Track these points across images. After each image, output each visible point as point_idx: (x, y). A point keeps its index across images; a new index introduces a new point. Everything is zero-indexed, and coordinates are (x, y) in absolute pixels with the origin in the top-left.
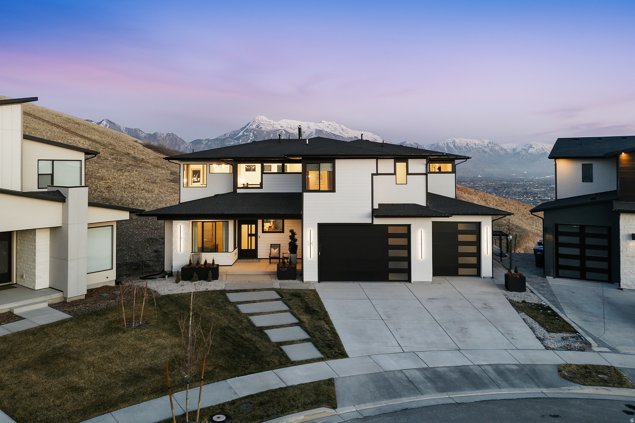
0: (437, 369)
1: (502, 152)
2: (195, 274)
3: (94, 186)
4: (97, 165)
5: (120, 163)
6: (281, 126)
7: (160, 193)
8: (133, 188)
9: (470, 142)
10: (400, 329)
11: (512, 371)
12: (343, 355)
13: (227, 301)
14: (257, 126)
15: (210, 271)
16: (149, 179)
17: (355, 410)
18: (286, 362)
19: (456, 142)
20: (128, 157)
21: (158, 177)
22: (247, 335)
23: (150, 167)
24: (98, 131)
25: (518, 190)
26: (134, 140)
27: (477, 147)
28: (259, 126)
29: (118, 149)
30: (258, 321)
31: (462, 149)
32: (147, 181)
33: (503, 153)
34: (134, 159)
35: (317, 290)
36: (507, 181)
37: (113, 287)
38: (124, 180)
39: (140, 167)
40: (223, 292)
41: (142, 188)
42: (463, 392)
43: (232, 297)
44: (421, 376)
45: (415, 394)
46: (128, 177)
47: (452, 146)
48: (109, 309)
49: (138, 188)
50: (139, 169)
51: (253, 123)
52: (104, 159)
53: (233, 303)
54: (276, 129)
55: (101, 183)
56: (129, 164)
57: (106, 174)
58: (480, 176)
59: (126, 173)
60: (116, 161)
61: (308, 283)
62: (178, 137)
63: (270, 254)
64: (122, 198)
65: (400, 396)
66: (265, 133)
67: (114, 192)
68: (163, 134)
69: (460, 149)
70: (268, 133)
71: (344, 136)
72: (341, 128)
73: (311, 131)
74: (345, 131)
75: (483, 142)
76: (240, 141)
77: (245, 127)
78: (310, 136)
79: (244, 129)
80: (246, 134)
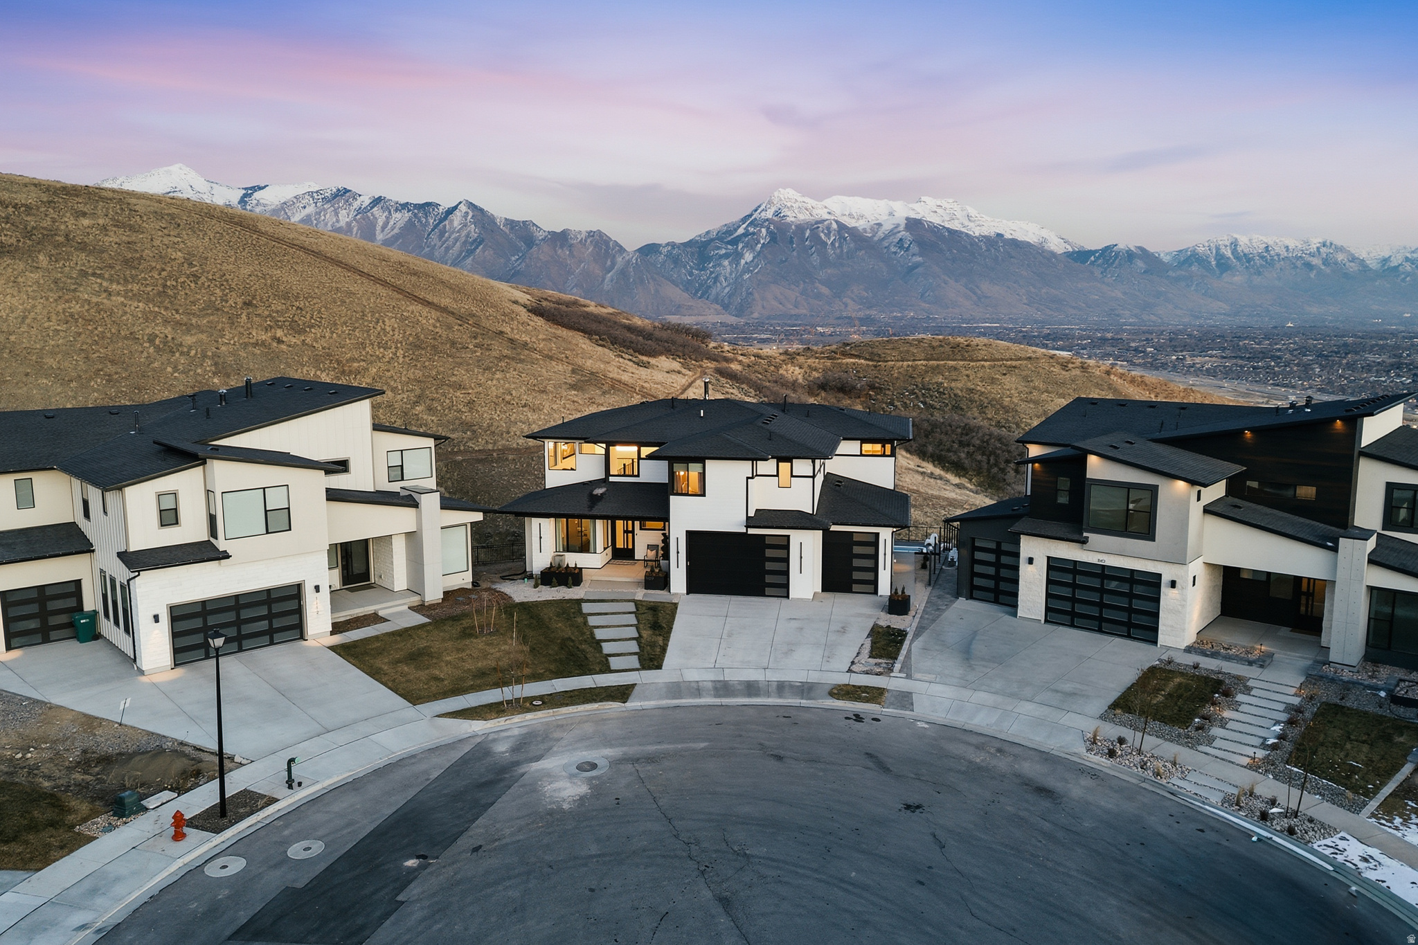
0: (730, 681)
1: (1353, 267)
2: (554, 580)
3: (447, 401)
4: (450, 360)
5: (487, 354)
6: (829, 211)
7: (553, 412)
8: (509, 403)
9: (1275, 242)
12: (659, 666)
13: (579, 611)
14: (777, 214)
15: (570, 578)
16: (535, 385)
17: (641, 704)
18: (606, 669)
19: (1241, 243)
20: (501, 340)
21: (550, 379)
22: (584, 646)
23: (537, 359)
25: (1378, 358)
26: (513, 300)
27: (1290, 255)
28: (780, 213)
29: (484, 325)
30: (599, 634)
31: (1254, 260)
32: (531, 389)
33: (1356, 268)
34: (511, 343)
36: (1354, 336)
37: (469, 589)
38: (494, 388)
39: (521, 361)
40: (579, 602)
41: (523, 402)
43: (586, 607)
44: (711, 686)
45: (693, 697)
46: (502, 382)
47: (1229, 253)
48: (465, 615)
49: (517, 404)
50: (520, 365)
51: (769, 206)
52: (461, 348)
53: (585, 614)
54: (817, 218)
55: (458, 394)
56: (503, 355)
57: (465, 377)
58: (1290, 325)
59: (499, 375)
60: (480, 351)
61: (676, 594)
62: (610, 238)
63: (646, 555)
64: (491, 422)
65: (681, 697)
66: (793, 227)
67: (479, 411)
68: (580, 232)
69: (1249, 260)
70: (801, 228)
71: (972, 233)
72: (965, 213)
73: (896, 222)
74: (974, 221)
75: (1307, 242)
76: (740, 246)
77: (751, 215)
78: (892, 232)
79: (749, 219)
80: (751, 230)
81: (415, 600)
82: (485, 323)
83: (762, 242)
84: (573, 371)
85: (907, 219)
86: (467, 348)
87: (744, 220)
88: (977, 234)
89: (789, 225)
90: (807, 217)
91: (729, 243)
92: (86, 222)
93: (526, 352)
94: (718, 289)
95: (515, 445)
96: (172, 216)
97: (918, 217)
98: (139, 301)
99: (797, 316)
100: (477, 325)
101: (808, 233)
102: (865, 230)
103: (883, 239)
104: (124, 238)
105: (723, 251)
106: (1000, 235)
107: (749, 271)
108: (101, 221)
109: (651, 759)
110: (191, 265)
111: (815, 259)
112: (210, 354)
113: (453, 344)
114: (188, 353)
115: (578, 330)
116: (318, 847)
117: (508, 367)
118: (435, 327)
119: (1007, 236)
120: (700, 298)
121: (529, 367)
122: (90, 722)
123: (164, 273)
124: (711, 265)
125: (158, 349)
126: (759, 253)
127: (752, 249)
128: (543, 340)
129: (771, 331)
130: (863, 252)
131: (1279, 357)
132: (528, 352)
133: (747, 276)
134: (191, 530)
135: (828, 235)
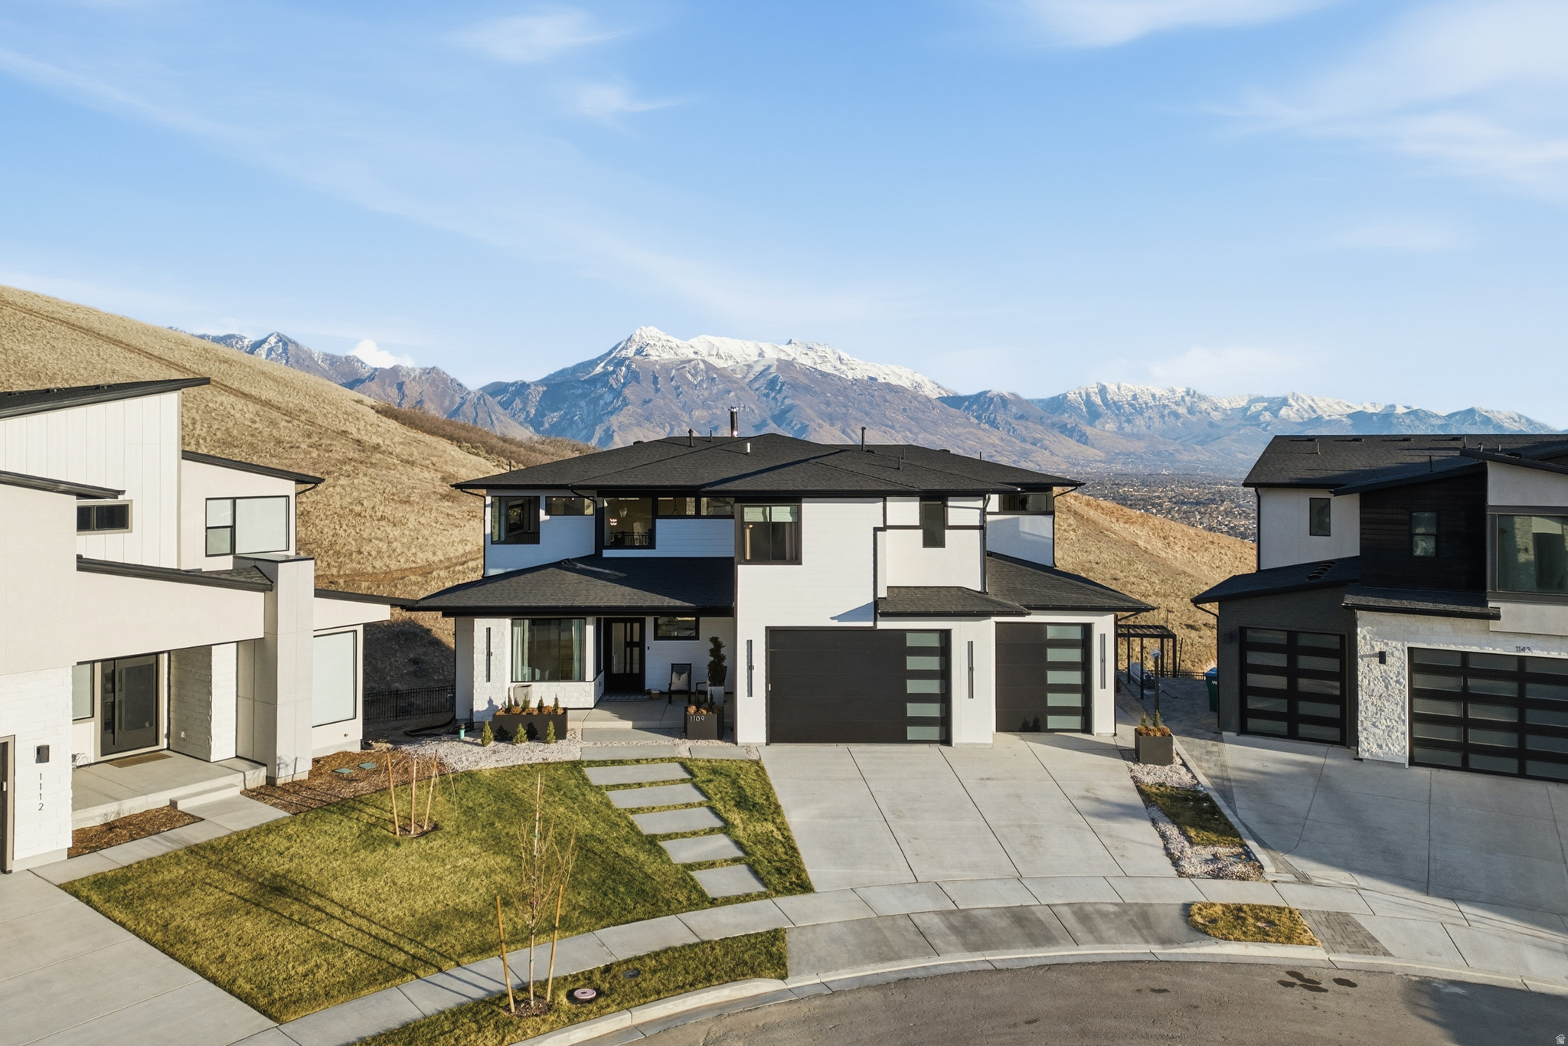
0: (972, 912)
1: (1216, 416)
2: (520, 729)
5: (327, 455)
7: (421, 527)
8: (360, 515)
9: (1142, 391)
10: (916, 839)
11: (1104, 915)
12: (805, 887)
13: (586, 784)
15: (551, 723)
16: (393, 494)
17: (818, 981)
18: (702, 901)
19: (1109, 390)
20: (343, 441)
21: (414, 488)
22: (629, 851)
24: (275, 380)
26: (356, 399)
27: (1157, 403)
29: (320, 423)
30: (647, 825)
31: (1124, 408)
32: (390, 499)
33: (1220, 417)
35: (764, 762)
38: (338, 497)
39: (373, 466)
41: (379, 514)
42: (1011, 951)
43: (596, 776)
44: (942, 925)
45: (927, 954)
46: (348, 489)
47: (1098, 400)
49: (371, 516)
50: (371, 471)
52: (290, 448)
53: (599, 787)
58: (1163, 472)
59: (343, 481)
61: (748, 747)
62: (448, 376)
63: (670, 685)
64: (334, 539)
65: (899, 957)
66: (657, 367)
67: (316, 526)
68: (414, 370)
69: (1119, 408)
70: (665, 368)
71: (844, 376)
73: (769, 363)
74: (847, 364)
75: (1173, 391)
77: (611, 352)
78: (764, 374)
79: (607, 357)
80: (610, 368)
81: (256, 777)
82: (320, 420)
86: (298, 447)
87: (603, 358)
88: (850, 378)
89: (652, 364)
90: (672, 357)
91: (586, 382)
93: (379, 456)
95: (370, 569)
97: (789, 359)
101: (673, 373)
102: (734, 371)
103: (753, 381)
106: (873, 379)
113: (279, 442)
115: (443, 436)
117: (356, 472)
118: (254, 422)
119: (881, 380)
121: (384, 472)
128: (400, 443)
131: (1160, 505)
132: (381, 456)
135: (695, 376)
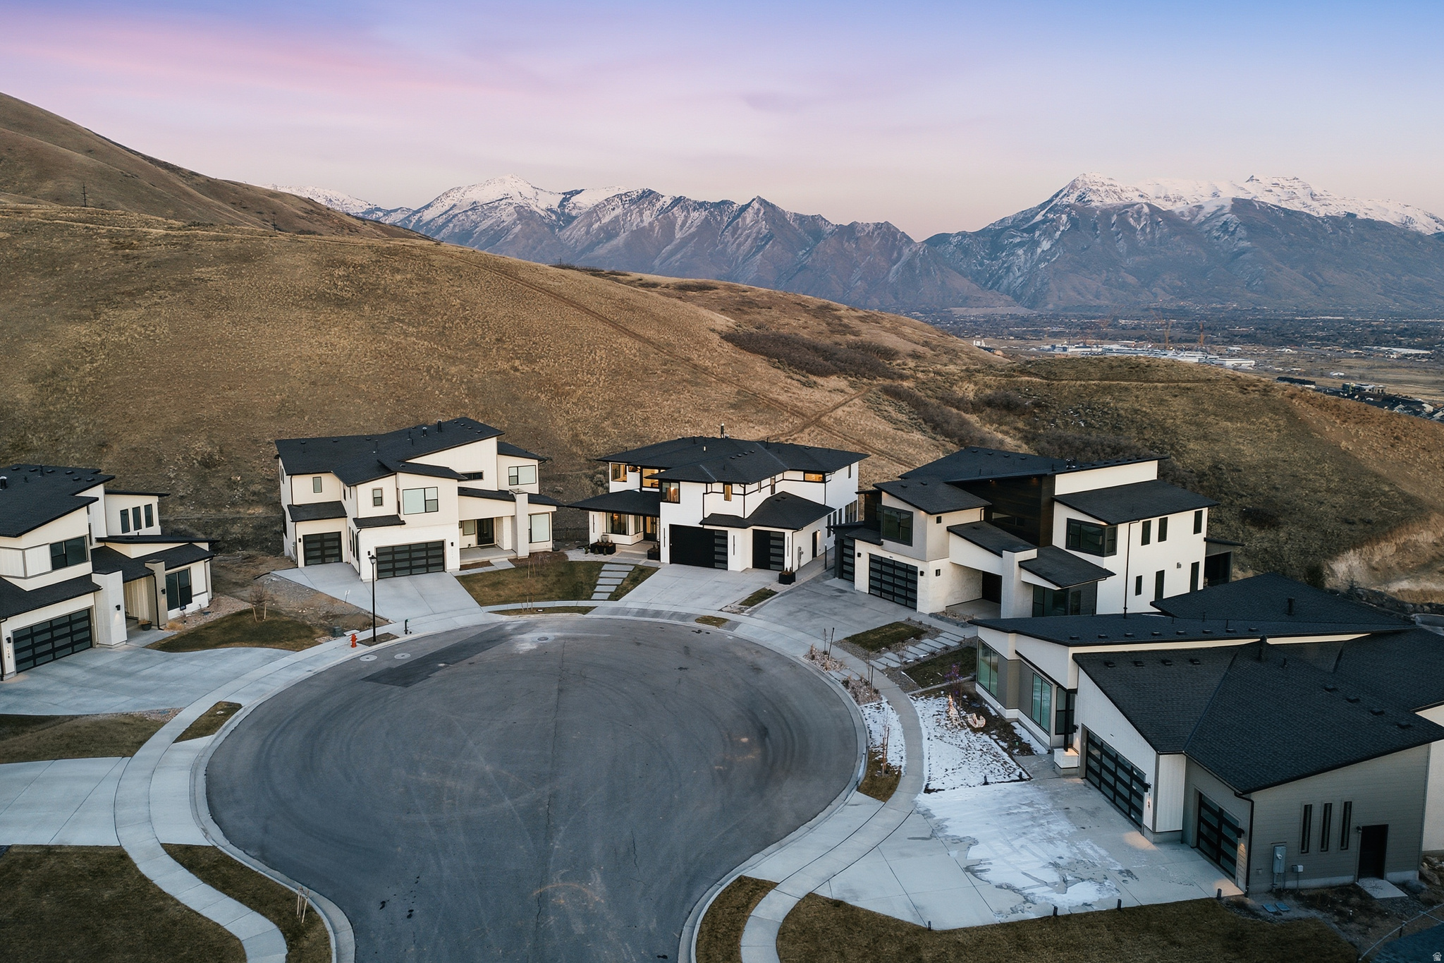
2: (599, 549)
4: (640, 383)
5: (671, 378)
6: (1141, 194)
12: (617, 600)
13: (599, 569)
14: (1080, 198)
15: (609, 549)
18: (588, 598)
23: (711, 382)
28: (1085, 198)
30: (600, 581)
34: (694, 369)
35: (661, 569)
37: (550, 551)
40: (606, 563)
43: (606, 567)
46: (675, 402)
51: (1071, 191)
52: (651, 374)
53: (602, 570)
54: (1127, 202)
55: (638, 412)
56: (683, 379)
57: (647, 398)
59: (674, 396)
60: (666, 376)
61: (663, 563)
62: (898, 230)
66: (1098, 212)
68: (867, 225)
70: (1107, 213)
71: (1315, 214)
72: (1307, 191)
73: (1221, 204)
74: (1319, 200)
76: (1037, 233)
77: (1051, 201)
78: (1216, 215)
79: (1048, 205)
80: (1051, 216)
81: (512, 556)
83: (1062, 228)
84: (738, 393)
85: (1234, 200)
86: (656, 373)
87: (1043, 206)
88: (1322, 215)
89: (1093, 210)
90: (1115, 202)
91: (1025, 231)
92: (399, 277)
93: (704, 376)
94: (1011, 279)
96: (458, 269)
97: (1248, 197)
98: (425, 340)
99: (1098, 308)
100: (670, 353)
101: (1114, 218)
102: (1182, 214)
103: (1204, 223)
104: (423, 289)
105: (1018, 240)
106: (1351, 216)
107: (1045, 260)
108: (409, 276)
109: (575, 639)
110: (465, 310)
111: (1122, 246)
112: (465, 380)
113: (646, 370)
114: (451, 380)
115: (761, 354)
116: (407, 656)
117: (684, 389)
118: (635, 355)
119: (1361, 216)
120: (990, 288)
121: (702, 389)
122: (333, 600)
123: (446, 317)
124: (1004, 254)
125: (432, 377)
126: (1057, 241)
127: (1050, 236)
128: (724, 364)
129: (1066, 323)
130: (1178, 237)
133: (1042, 265)
134: (388, 509)
135: (1138, 220)
